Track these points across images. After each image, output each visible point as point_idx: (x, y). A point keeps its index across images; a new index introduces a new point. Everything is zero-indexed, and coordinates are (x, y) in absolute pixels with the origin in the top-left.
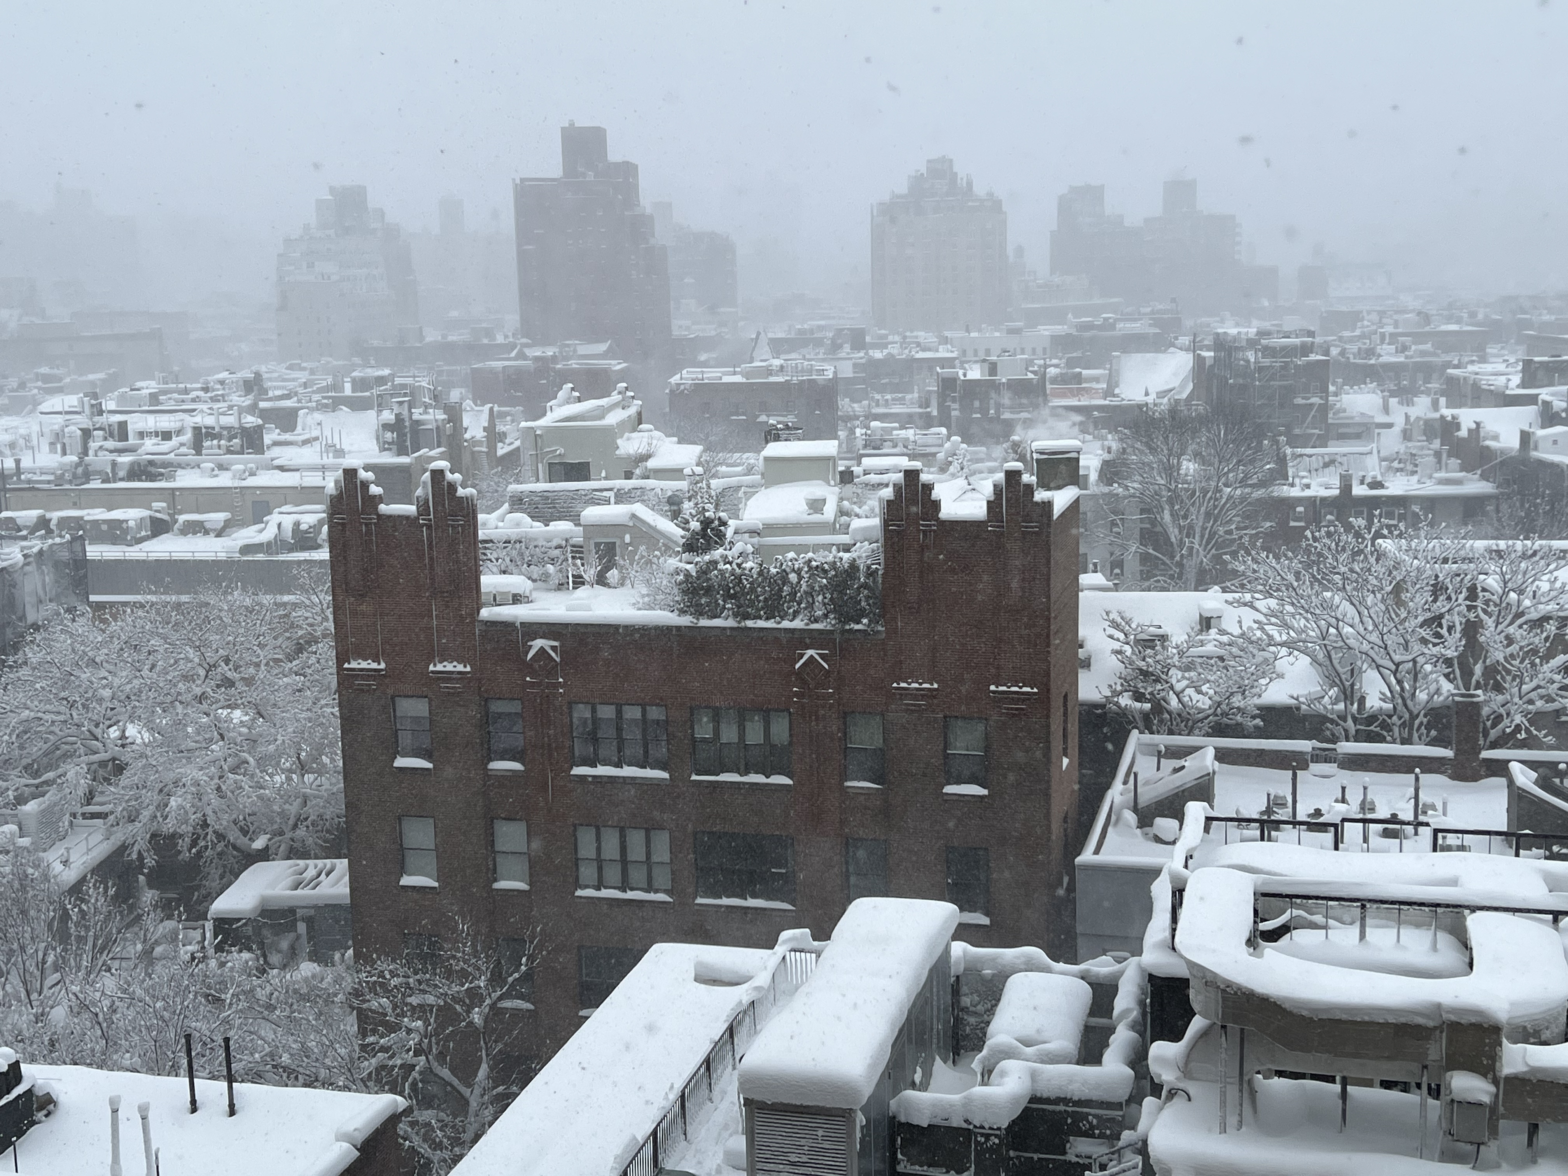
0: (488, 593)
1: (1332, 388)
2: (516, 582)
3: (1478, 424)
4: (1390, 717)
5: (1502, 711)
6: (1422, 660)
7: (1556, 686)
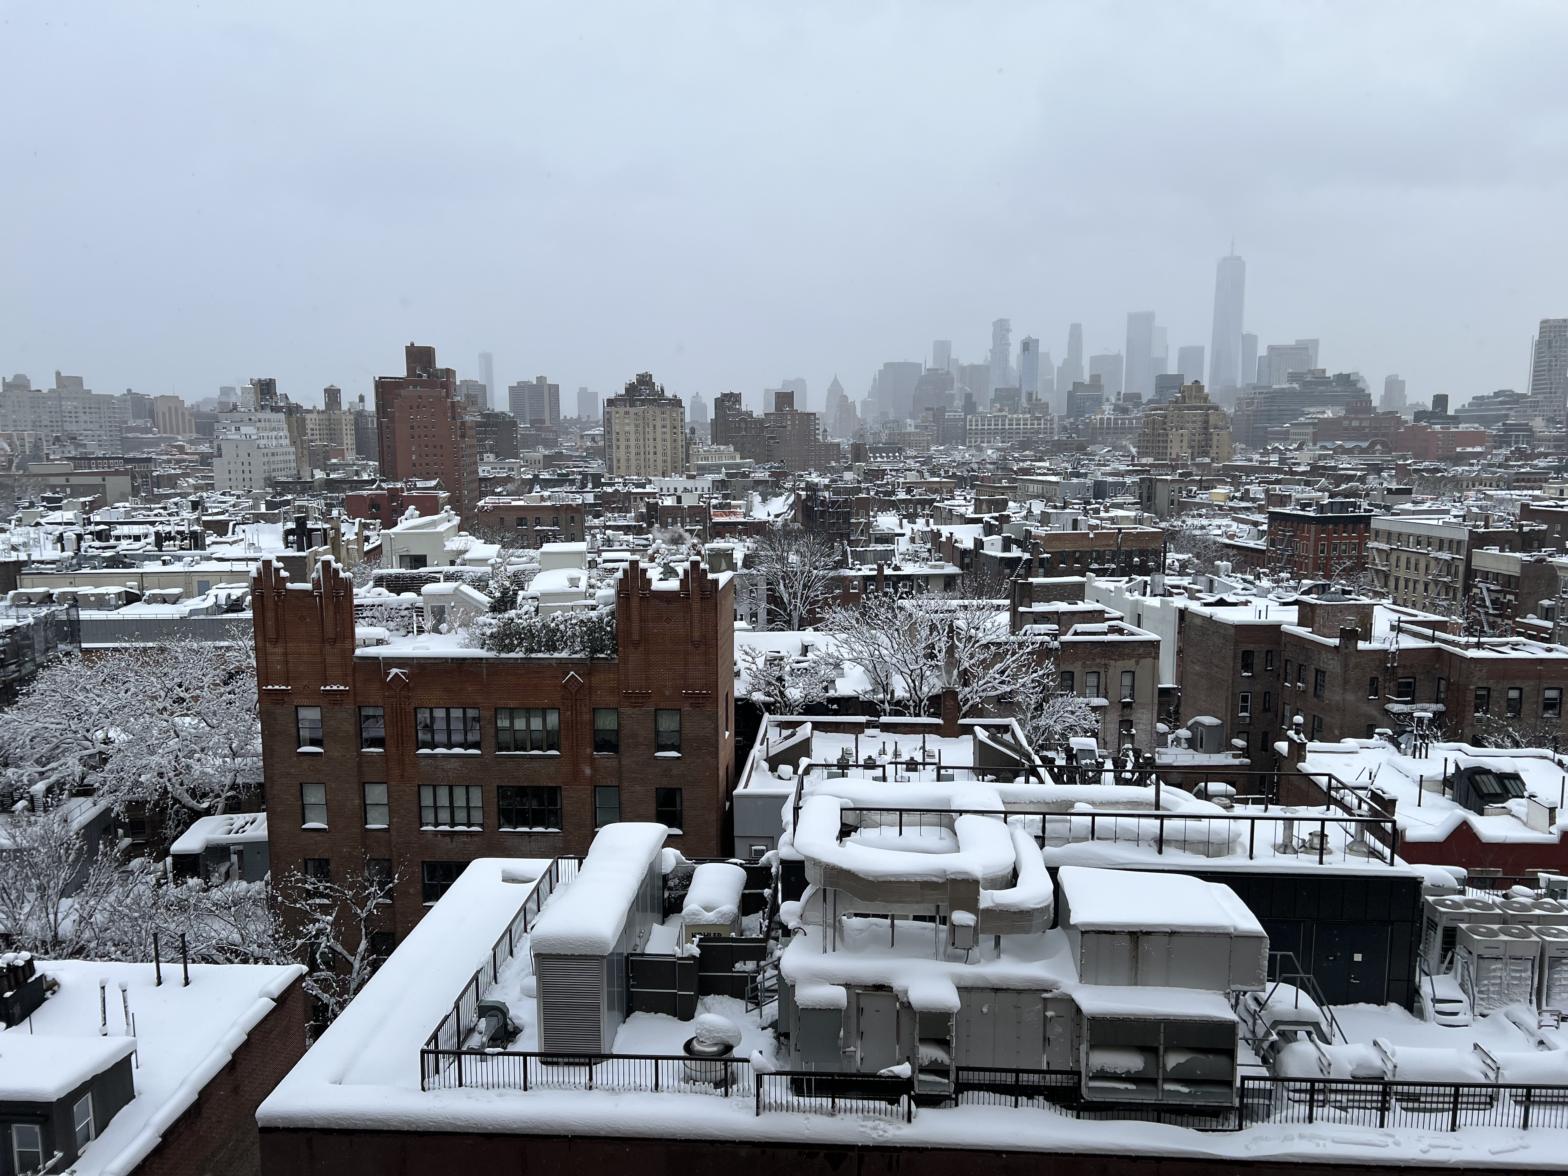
0: (360, 639)
1: (871, 514)
2: (379, 631)
3: (951, 534)
4: (908, 701)
5: (969, 696)
6: (925, 668)
7: (997, 681)
